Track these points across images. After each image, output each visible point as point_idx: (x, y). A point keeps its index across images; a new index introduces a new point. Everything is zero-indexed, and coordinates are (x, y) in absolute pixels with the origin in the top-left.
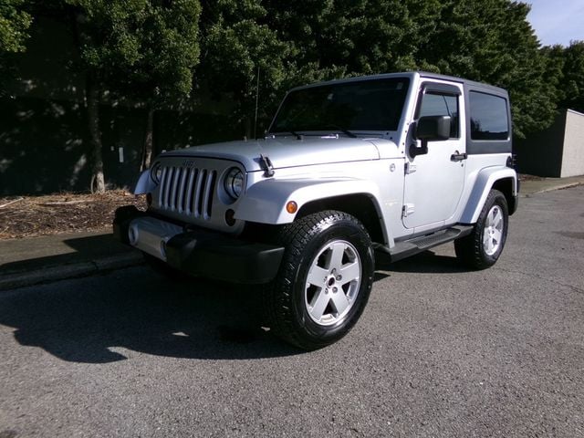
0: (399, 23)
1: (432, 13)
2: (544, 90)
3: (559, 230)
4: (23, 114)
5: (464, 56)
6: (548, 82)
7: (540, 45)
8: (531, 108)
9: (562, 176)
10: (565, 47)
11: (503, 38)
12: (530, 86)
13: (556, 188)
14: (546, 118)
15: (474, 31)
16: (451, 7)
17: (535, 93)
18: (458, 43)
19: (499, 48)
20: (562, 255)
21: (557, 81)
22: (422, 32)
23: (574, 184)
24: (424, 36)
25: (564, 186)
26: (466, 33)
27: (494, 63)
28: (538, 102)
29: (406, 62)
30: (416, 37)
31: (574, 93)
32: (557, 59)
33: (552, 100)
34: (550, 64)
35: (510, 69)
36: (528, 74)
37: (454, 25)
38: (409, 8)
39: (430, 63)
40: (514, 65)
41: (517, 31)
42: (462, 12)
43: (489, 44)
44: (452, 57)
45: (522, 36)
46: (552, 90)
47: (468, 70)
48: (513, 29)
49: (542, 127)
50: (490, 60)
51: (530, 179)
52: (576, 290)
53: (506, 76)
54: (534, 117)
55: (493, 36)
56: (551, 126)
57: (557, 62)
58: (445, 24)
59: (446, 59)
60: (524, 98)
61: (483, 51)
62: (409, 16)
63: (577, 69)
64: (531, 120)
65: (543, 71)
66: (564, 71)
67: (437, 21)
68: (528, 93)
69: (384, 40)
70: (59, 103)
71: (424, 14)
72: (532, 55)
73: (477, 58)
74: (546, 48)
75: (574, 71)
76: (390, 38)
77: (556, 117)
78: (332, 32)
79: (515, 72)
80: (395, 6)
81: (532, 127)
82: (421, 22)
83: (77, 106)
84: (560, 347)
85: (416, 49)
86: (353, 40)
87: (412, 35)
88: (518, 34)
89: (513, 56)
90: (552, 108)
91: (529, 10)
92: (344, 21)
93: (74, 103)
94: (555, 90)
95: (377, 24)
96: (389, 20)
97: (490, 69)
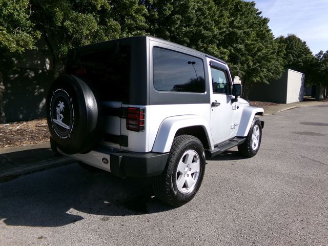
0: (210, 30)
1: (224, 24)
2: (277, 60)
3: (291, 131)
4: (12, 76)
5: (240, 44)
6: (279, 56)
7: (274, 38)
8: (271, 69)
9: (287, 103)
10: (285, 37)
11: (258, 35)
12: (271, 58)
13: (286, 109)
14: (279, 74)
15: (245, 33)
16: (233, 21)
17: (273, 62)
18: (237, 39)
19: (256, 40)
20: (294, 142)
21: (283, 55)
22: (220, 34)
23: (294, 107)
24: (222, 36)
25: (290, 108)
26: (241, 34)
27: (254, 48)
28: (275, 66)
29: (213, 48)
30: (218, 36)
31: (291, 61)
32: (283, 44)
33: (281, 65)
34: (279, 47)
35: (261, 50)
36: (270, 52)
37: (235, 30)
38: (214, 23)
39: (224, 49)
40: (263, 48)
41: (264, 31)
42: (238, 23)
43: (251, 38)
44: (235, 45)
45: (266, 34)
46: (281, 60)
47: (242, 51)
48: (262, 31)
49: (277, 79)
50: (252, 46)
51: (272, 105)
52: (303, 157)
53: (259, 54)
54: (272, 73)
55: (253, 34)
56: (281, 78)
57: (283, 46)
58: (231, 29)
59: (232, 46)
60: (268, 65)
61: (249, 42)
62: (215, 26)
63: (292, 48)
64: (272, 75)
65: (276, 51)
66: (286, 49)
67: (227, 28)
68: (270, 62)
69: (203, 38)
70: (31, 70)
71: (221, 25)
72: (271, 43)
73: (246, 45)
74: (277, 39)
75: (290, 49)
76: (206, 37)
77: (283, 73)
78: (178, 34)
79: (263, 52)
80: (208, 22)
81: (272, 78)
82: (220, 28)
83: (40, 71)
84: (301, 179)
85: (218, 42)
86: (189, 38)
87: (216, 35)
88: (265, 33)
89: (263, 44)
90: (281, 69)
91: (269, 21)
92: (184, 29)
93: (39, 70)
94: (282, 60)
95: (201, 31)
96: (206, 28)
97: (252, 51)
